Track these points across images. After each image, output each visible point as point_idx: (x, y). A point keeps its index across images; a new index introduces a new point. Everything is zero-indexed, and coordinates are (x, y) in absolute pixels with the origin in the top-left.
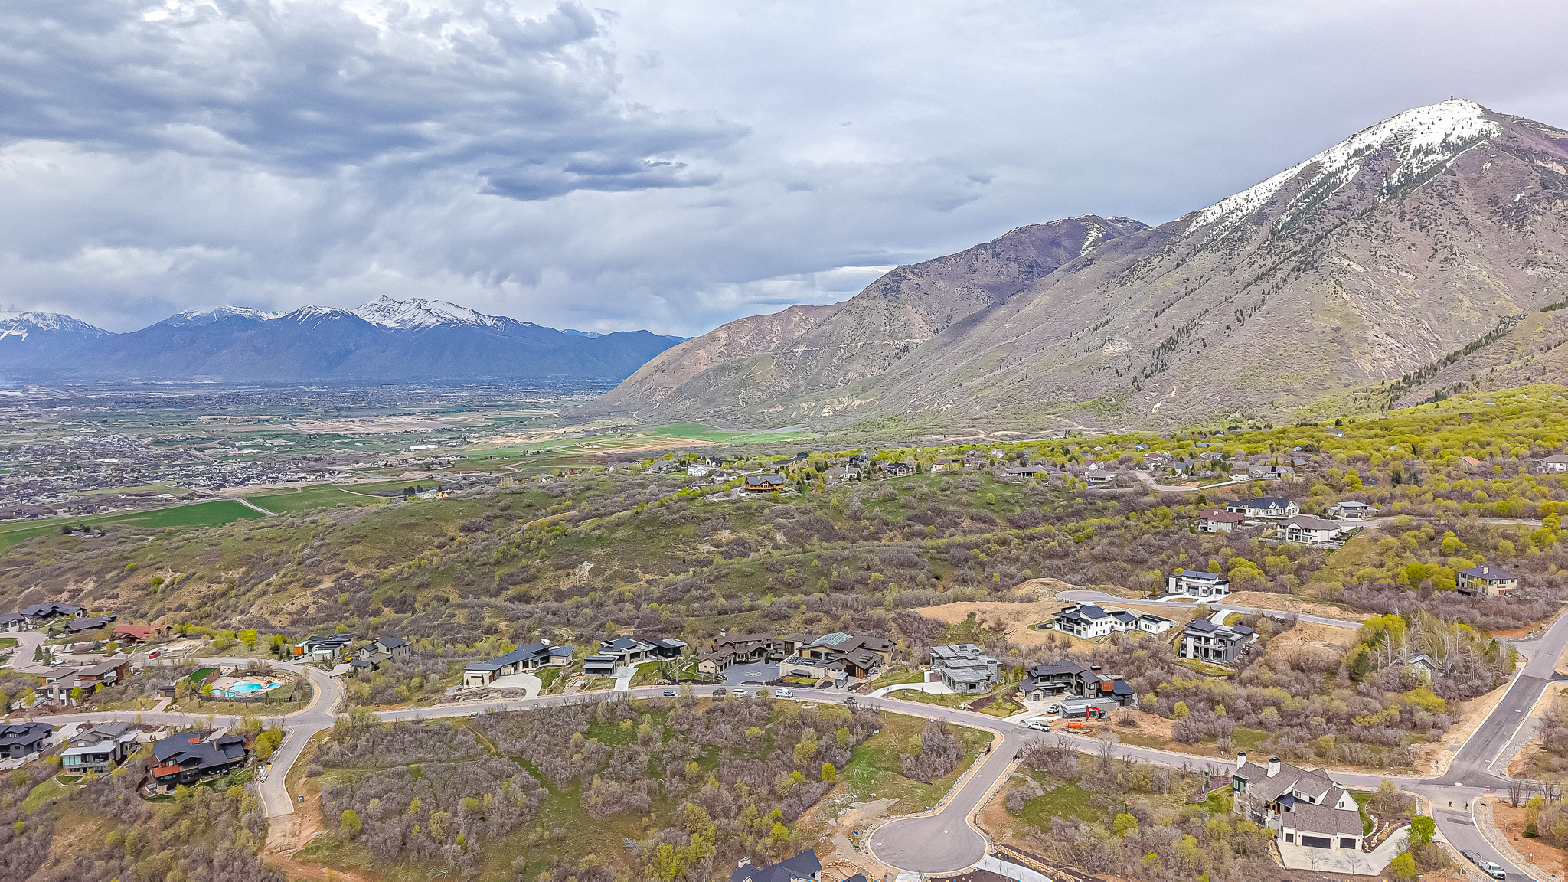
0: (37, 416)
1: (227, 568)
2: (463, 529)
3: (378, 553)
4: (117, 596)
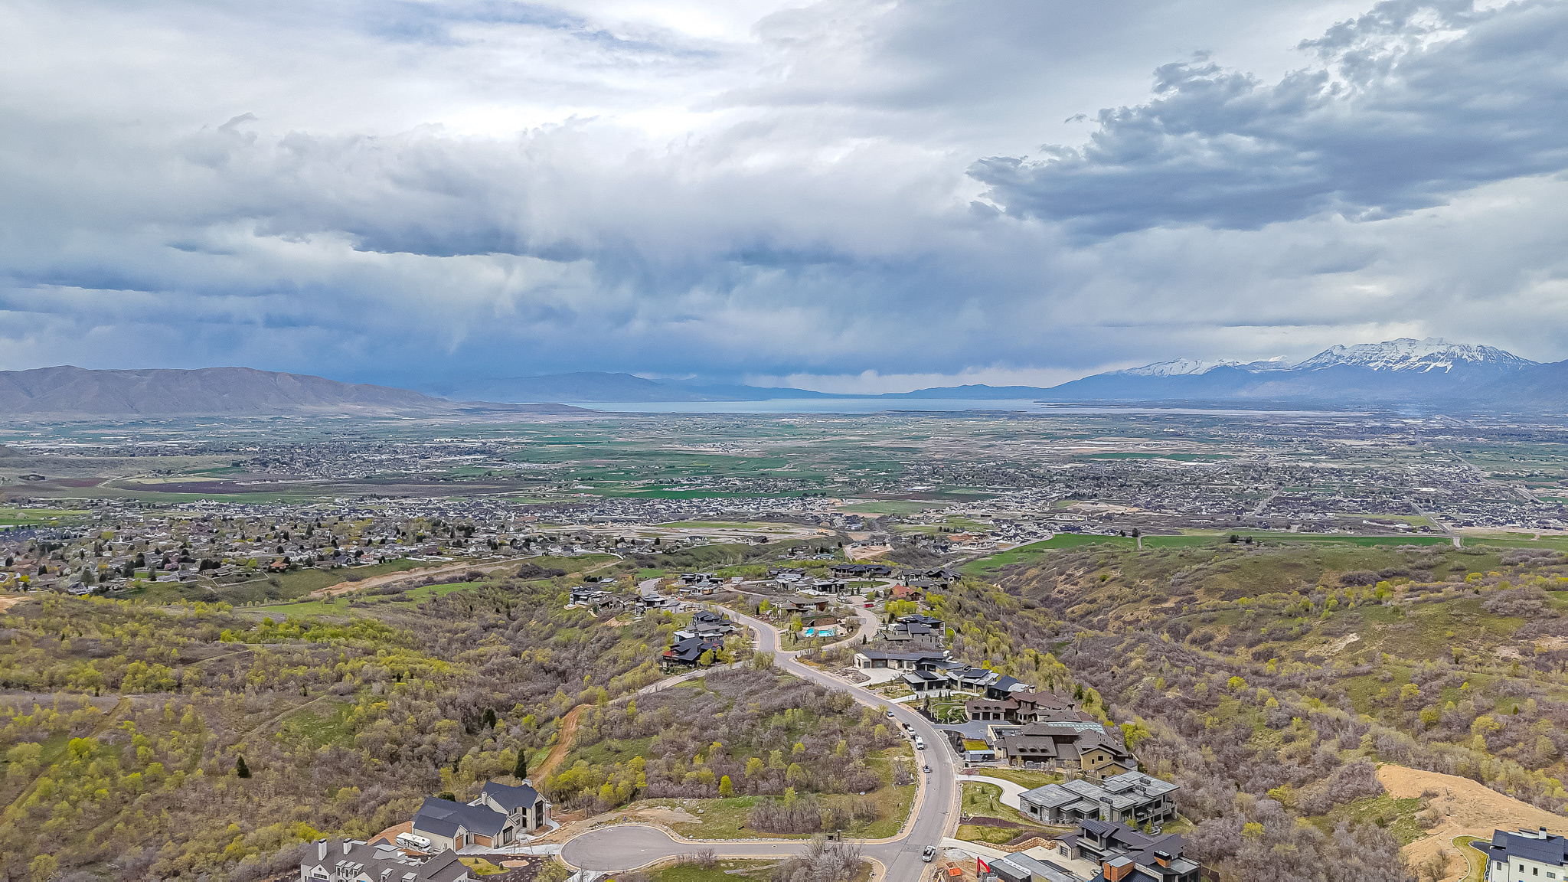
0: (1411, 444)
1: (1145, 577)
2: (1343, 580)
3: (1235, 586)
4: (1076, 584)
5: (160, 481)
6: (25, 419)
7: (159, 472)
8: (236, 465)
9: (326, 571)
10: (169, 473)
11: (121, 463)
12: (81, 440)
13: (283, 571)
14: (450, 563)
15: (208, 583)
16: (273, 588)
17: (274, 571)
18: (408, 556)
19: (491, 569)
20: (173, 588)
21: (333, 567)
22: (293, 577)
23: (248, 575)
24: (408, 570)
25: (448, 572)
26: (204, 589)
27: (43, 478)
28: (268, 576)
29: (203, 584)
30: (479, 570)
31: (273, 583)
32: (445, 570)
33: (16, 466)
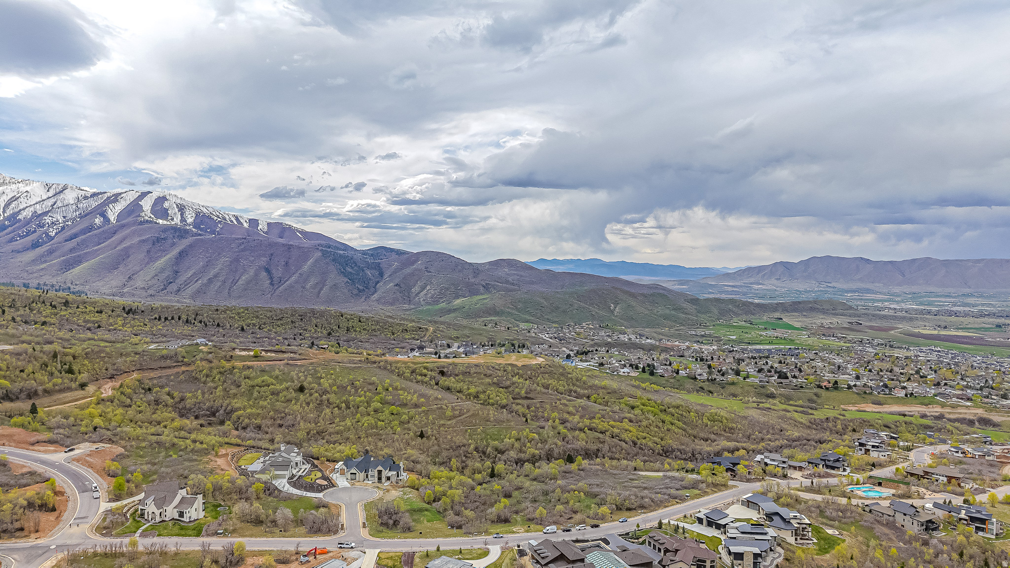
5: (936, 332)
6: (897, 290)
7: (939, 326)
8: (999, 326)
9: (857, 394)
10: (945, 327)
11: (917, 319)
12: (921, 304)
13: (827, 389)
14: (967, 407)
15: (773, 386)
16: (815, 398)
17: (821, 387)
18: (936, 396)
19: (1004, 419)
20: (752, 386)
21: (865, 393)
22: (834, 394)
23: (802, 387)
24: (926, 405)
25: (960, 413)
26: (770, 390)
27: (861, 324)
28: (816, 390)
29: (770, 386)
30: (991, 417)
31: (816, 395)
32: (959, 411)
33: (850, 316)
